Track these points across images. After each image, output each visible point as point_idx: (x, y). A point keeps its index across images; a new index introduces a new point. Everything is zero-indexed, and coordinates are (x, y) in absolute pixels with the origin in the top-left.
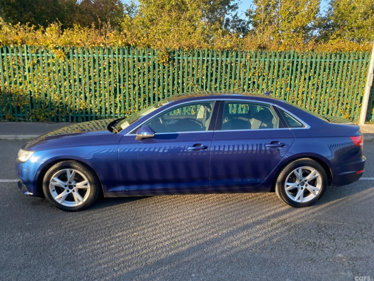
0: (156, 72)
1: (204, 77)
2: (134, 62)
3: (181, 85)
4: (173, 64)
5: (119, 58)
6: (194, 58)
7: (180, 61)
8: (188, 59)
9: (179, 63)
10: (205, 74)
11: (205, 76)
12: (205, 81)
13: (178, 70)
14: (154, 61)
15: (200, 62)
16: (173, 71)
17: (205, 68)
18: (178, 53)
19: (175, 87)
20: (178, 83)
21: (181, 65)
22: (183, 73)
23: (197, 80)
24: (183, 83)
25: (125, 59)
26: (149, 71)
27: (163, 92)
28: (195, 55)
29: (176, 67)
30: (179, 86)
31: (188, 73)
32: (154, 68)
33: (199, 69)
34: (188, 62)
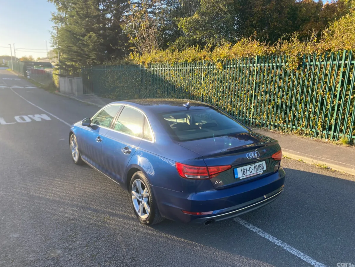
0: (286, 80)
1: (339, 85)
2: (269, 70)
3: (310, 94)
4: (304, 71)
5: (257, 66)
6: (329, 63)
7: (312, 67)
8: (321, 64)
9: (310, 69)
10: (340, 81)
11: (340, 83)
12: (339, 89)
13: (308, 77)
14: (286, 68)
15: (336, 67)
16: (303, 78)
17: (341, 74)
18: (311, 59)
19: (304, 96)
20: (307, 92)
21: (313, 71)
22: (314, 80)
23: (329, 89)
24: (313, 91)
25: (262, 68)
26: (280, 79)
27: (291, 101)
28: (330, 59)
29: (307, 74)
30: (308, 95)
31: (320, 79)
32: (285, 75)
33: (333, 75)
34: (321, 68)
